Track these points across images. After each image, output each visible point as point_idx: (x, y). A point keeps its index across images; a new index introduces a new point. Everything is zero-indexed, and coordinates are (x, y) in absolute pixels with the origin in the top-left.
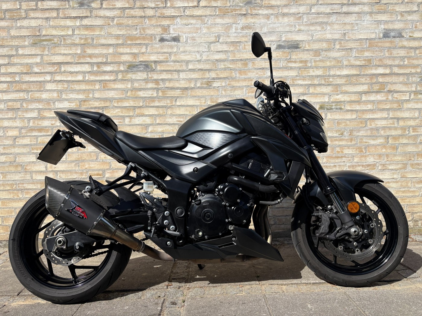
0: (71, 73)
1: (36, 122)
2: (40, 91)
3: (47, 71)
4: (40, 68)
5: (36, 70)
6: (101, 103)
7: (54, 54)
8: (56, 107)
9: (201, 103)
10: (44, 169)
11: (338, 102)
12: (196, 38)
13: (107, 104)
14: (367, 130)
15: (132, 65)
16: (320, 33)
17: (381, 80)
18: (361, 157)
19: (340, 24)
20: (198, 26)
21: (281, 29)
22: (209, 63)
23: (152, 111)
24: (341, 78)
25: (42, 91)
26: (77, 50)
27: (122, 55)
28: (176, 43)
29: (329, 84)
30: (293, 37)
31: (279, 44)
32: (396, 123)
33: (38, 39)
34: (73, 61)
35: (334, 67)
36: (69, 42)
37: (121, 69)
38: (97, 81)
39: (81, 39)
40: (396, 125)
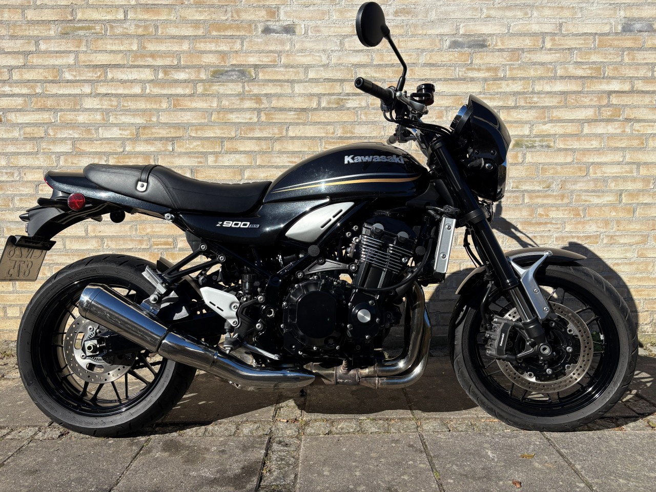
0: (123, 82)
1: (70, 160)
2: (74, 110)
3: (84, 78)
4: (74, 73)
5: (68, 76)
6: (170, 131)
7: (95, 52)
8: (101, 136)
9: (327, 133)
10: (83, 234)
11: (544, 136)
12: (321, 29)
13: (180, 133)
14: (589, 181)
15: (220, 71)
16: (521, 22)
17: (614, 100)
18: (576, 224)
19: (555, 7)
20: (325, 8)
21: (458, 15)
22: (341, 70)
23: (250, 146)
24: (552, 97)
25: (78, 110)
26: (131, 44)
27: (203, 55)
28: (289, 36)
29: (532, 106)
30: (478, 28)
31: (453, 39)
32: (635, 171)
33: (71, 27)
34: (126, 62)
35: (541, 78)
36: (119, 31)
37: (201, 76)
38: (164, 95)
39: (138, 26)
40: (635, 174)
